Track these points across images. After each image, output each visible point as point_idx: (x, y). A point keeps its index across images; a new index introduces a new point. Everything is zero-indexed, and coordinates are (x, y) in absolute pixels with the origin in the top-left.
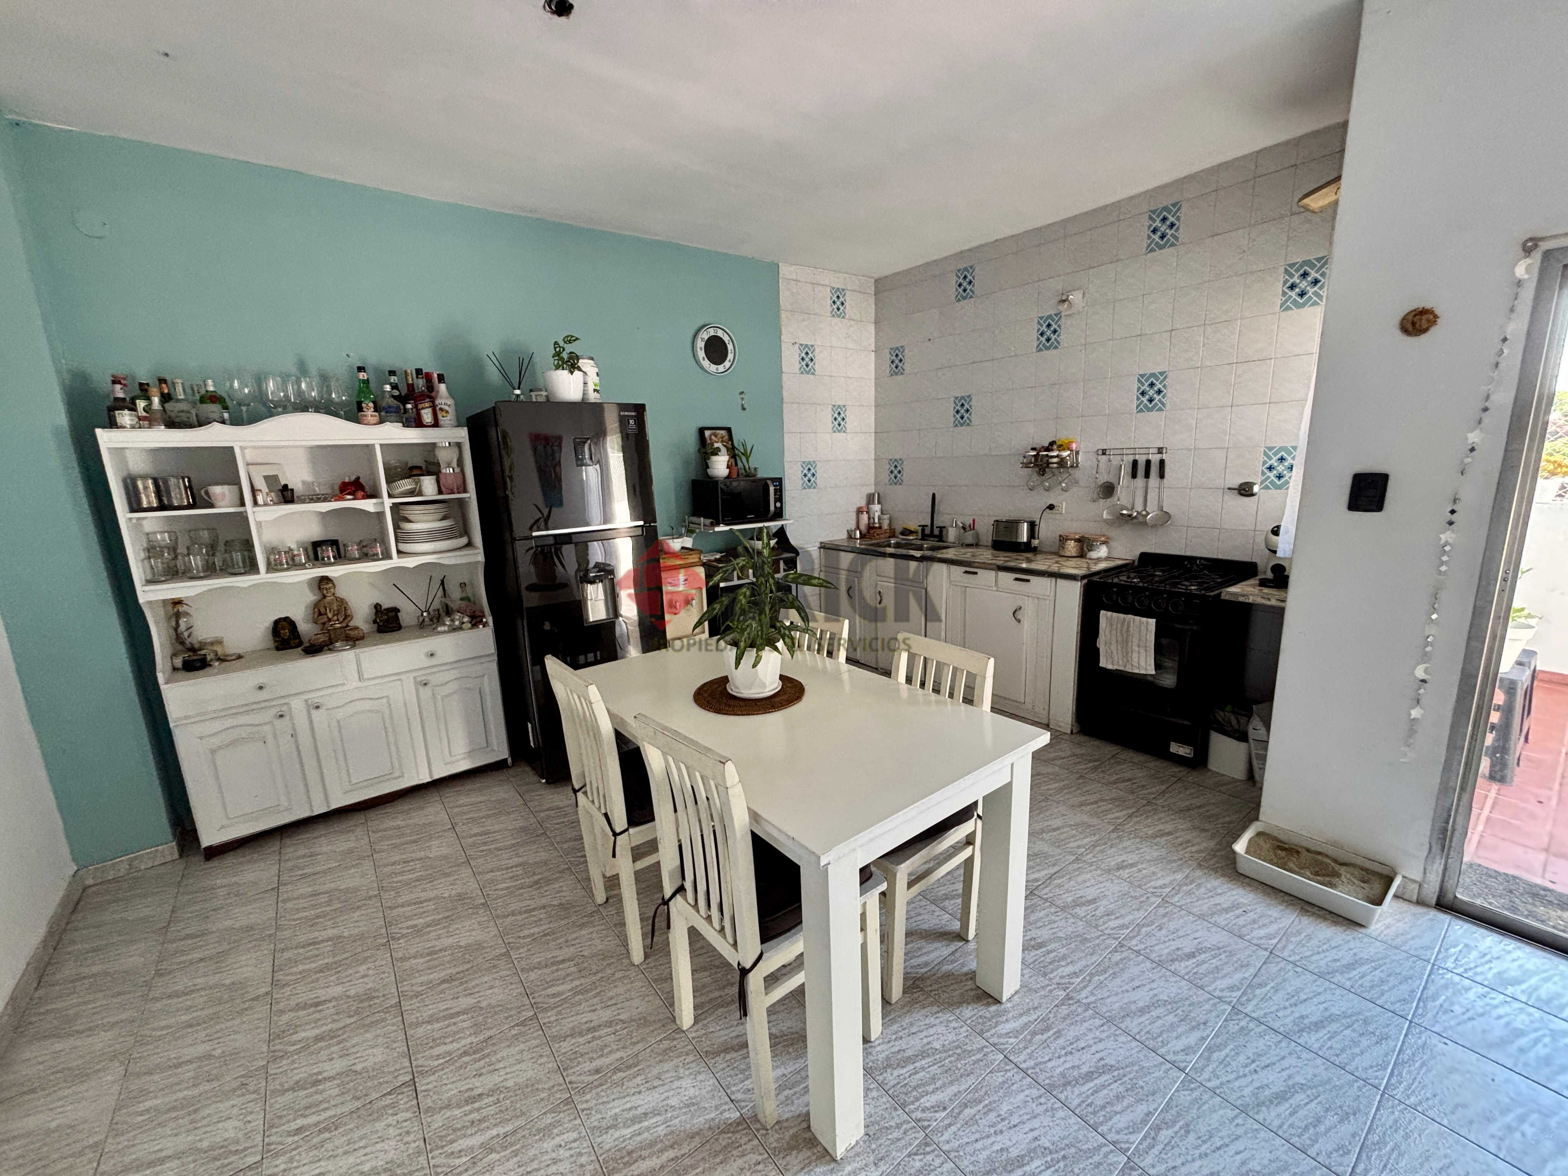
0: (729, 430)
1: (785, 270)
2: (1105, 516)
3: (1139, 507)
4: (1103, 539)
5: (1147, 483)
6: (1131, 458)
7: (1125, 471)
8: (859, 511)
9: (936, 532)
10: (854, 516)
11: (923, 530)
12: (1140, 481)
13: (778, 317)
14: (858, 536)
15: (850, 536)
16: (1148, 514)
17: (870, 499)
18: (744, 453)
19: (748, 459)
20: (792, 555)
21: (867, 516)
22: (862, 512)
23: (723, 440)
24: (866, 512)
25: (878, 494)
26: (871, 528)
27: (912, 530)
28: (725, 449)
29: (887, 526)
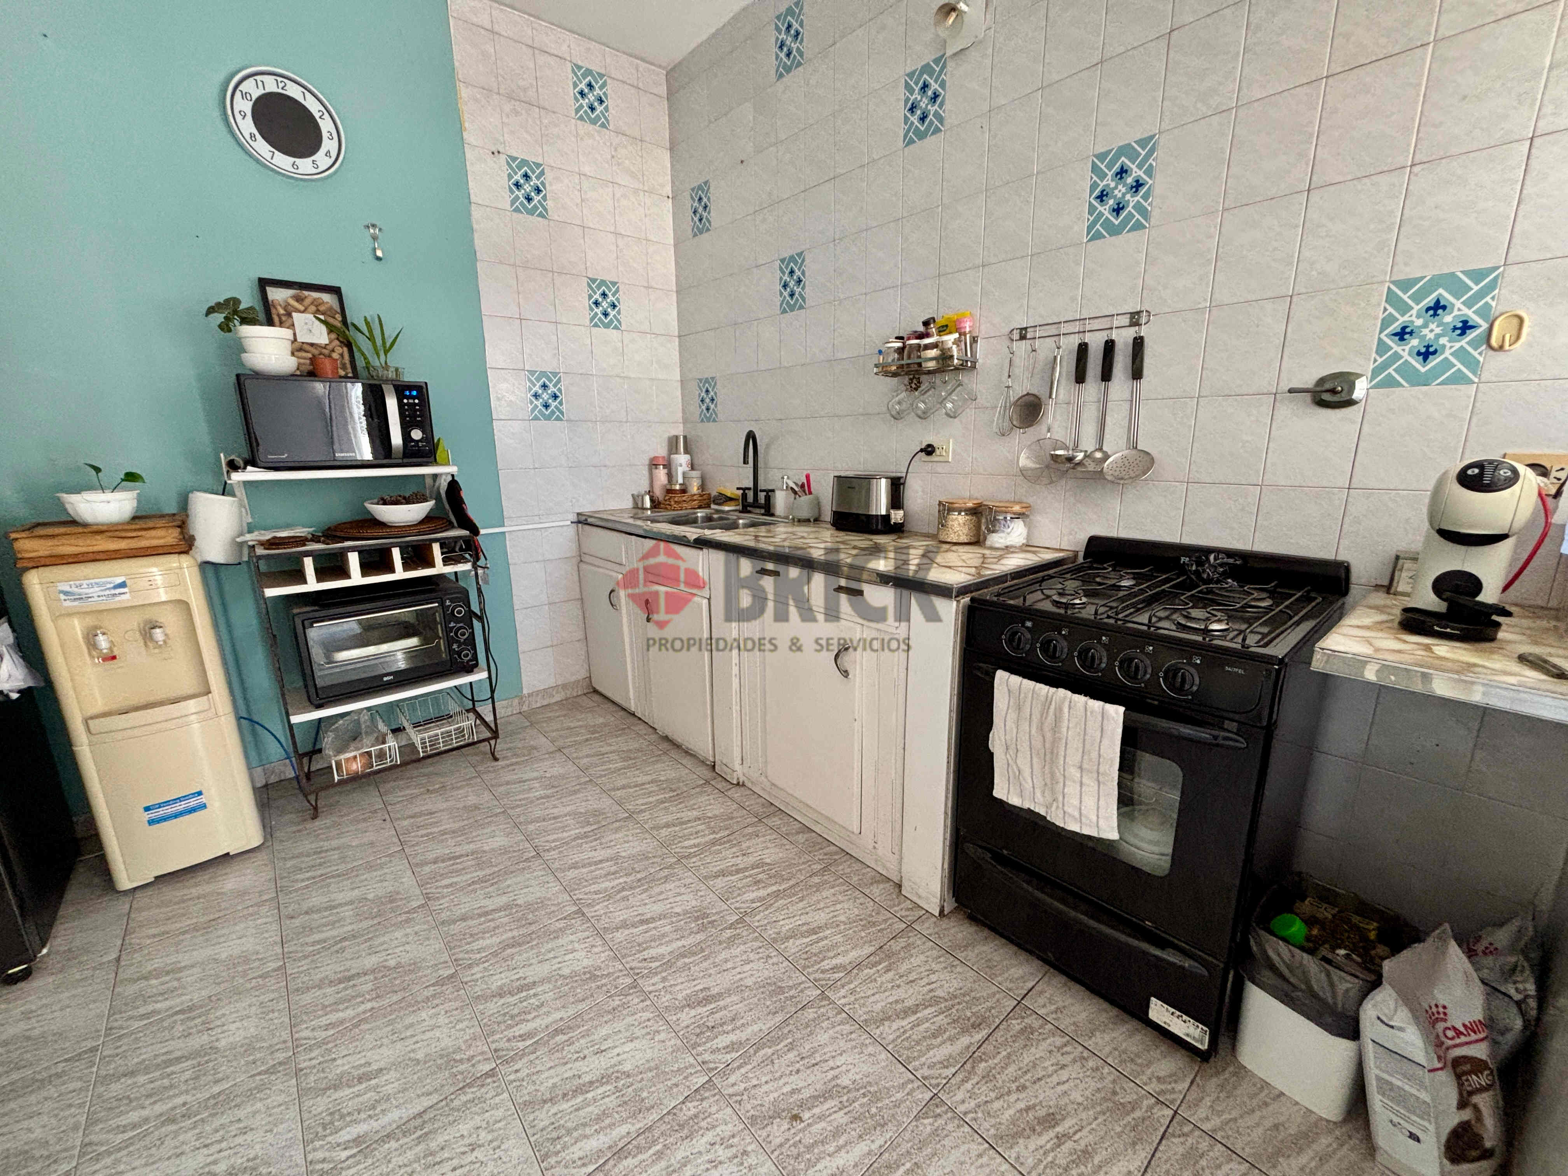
0: (335, 291)
2: (1023, 463)
3: (1088, 443)
4: (1017, 508)
5: (1106, 390)
6: (1075, 341)
7: (1065, 368)
10: (646, 472)
11: (744, 496)
12: (1092, 386)
14: (648, 504)
15: (638, 506)
16: (1106, 457)
17: (673, 444)
18: (371, 338)
19: (386, 352)
20: (465, 533)
21: (666, 471)
22: (656, 466)
23: (318, 310)
24: (665, 466)
25: (685, 437)
26: (669, 491)
27: (729, 495)
28: (324, 329)
29: (694, 489)
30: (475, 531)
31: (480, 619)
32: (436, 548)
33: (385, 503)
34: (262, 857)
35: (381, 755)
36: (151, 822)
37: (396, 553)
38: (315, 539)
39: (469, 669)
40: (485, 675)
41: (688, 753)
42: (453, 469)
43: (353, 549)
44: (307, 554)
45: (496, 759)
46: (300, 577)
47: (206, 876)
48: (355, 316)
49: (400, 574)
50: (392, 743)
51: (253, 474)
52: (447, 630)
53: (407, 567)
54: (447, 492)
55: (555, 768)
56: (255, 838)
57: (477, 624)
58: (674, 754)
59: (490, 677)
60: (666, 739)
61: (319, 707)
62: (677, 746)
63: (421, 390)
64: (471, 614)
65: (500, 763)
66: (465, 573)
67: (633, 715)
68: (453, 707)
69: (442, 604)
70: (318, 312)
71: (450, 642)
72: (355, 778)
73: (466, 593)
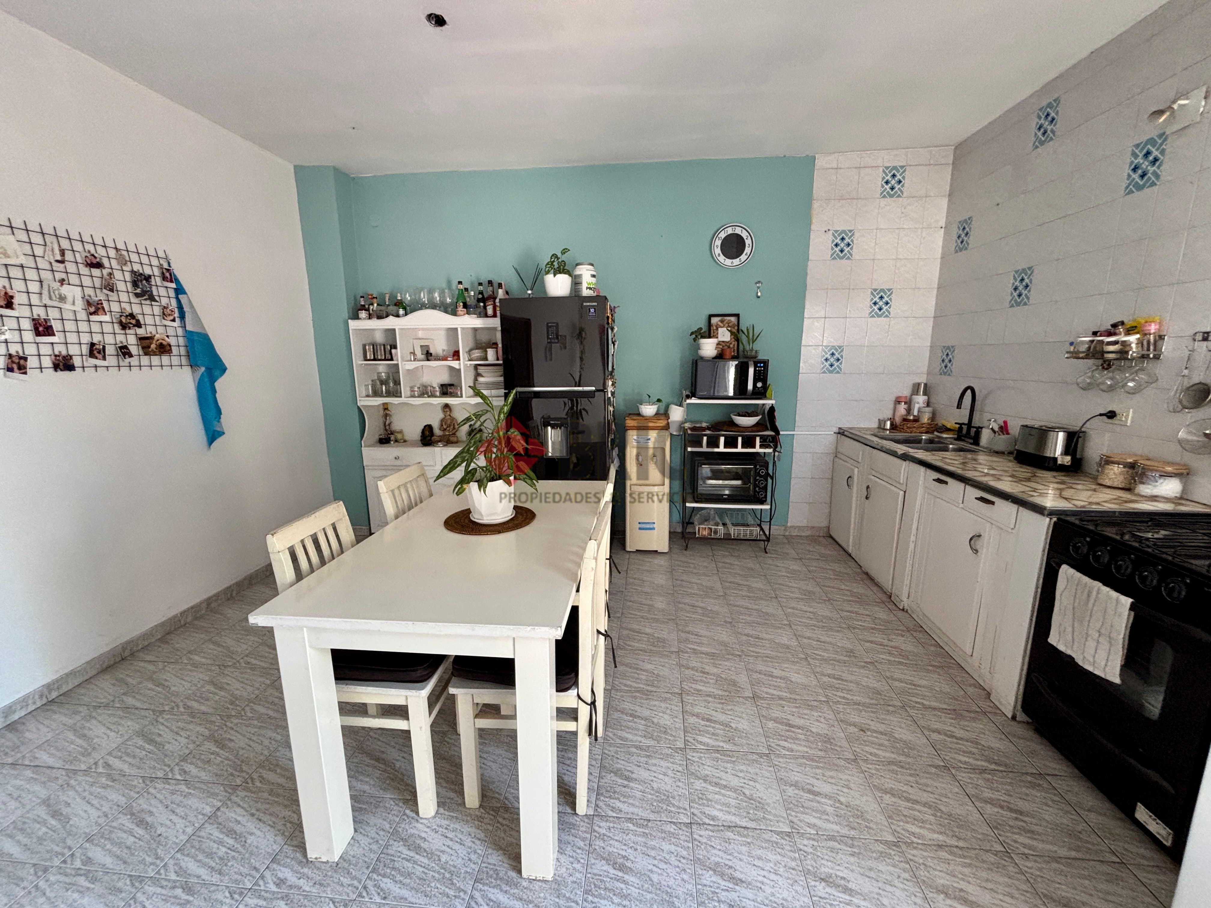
0: (737, 316)
1: (821, 162)
2: (1182, 434)
4: (1169, 469)
8: (898, 401)
9: (973, 430)
10: (891, 406)
11: (961, 429)
13: (809, 206)
14: (888, 426)
15: (881, 426)
17: (915, 389)
18: (748, 337)
19: (753, 342)
20: (772, 433)
21: (906, 406)
22: (899, 402)
23: (729, 325)
24: (906, 403)
25: (926, 385)
26: (905, 420)
27: (948, 427)
28: (729, 334)
29: (925, 419)
30: (777, 432)
31: (772, 478)
32: (758, 440)
33: (739, 415)
34: (667, 557)
35: (716, 532)
36: (640, 529)
37: (740, 440)
38: (708, 428)
39: (762, 502)
40: (768, 507)
41: (877, 584)
42: (773, 402)
43: (723, 435)
44: (705, 435)
45: (766, 553)
46: (699, 444)
47: (650, 556)
48: (743, 327)
49: (739, 449)
50: (720, 527)
51: (694, 401)
52: (755, 480)
53: (743, 447)
54: (769, 412)
55: (795, 566)
56: (666, 550)
57: (770, 480)
58: (868, 582)
59: (771, 509)
60: (867, 574)
61: (696, 502)
62: (872, 579)
63: (766, 363)
64: (768, 474)
65: (768, 555)
66: (769, 453)
67: (850, 555)
68: (750, 520)
69: (755, 466)
70: (729, 326)
71: (755, 486)
72: (703, 539)
73: (767, 464)
